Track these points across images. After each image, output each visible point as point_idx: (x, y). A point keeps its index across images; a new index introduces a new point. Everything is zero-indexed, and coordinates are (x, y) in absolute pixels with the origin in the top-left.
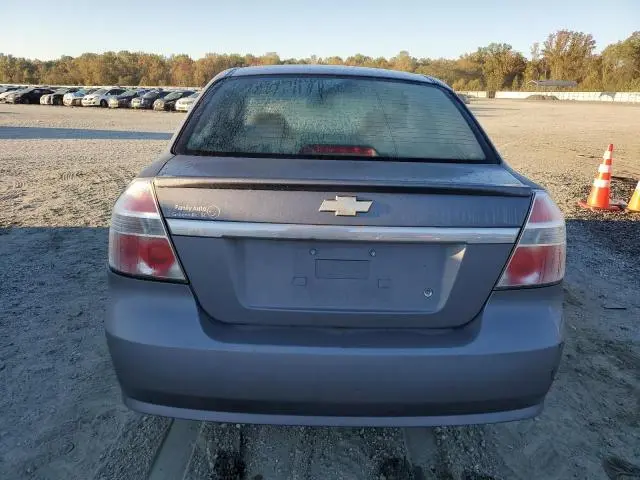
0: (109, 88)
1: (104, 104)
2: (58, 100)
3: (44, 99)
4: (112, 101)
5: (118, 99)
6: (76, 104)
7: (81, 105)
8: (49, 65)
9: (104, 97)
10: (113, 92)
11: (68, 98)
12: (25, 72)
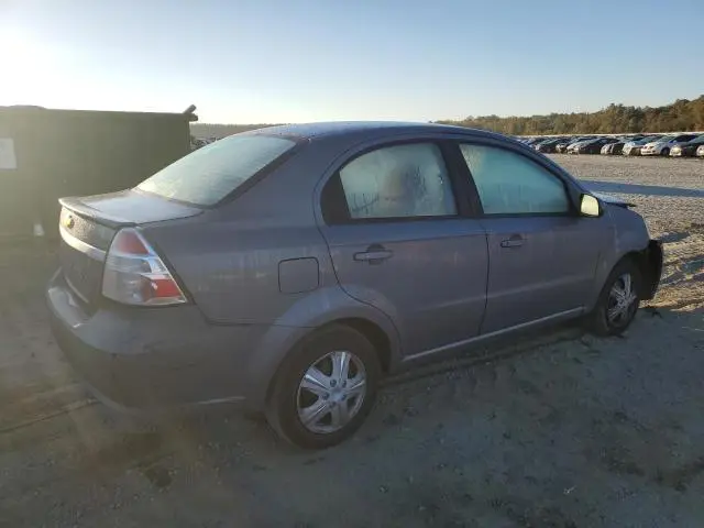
0: (676, 134)
1: (665, 153)
2: (617, 150)
3: (605, 149)
4: (676, 150)
5: (682, 147)
6: (635, 153)
7: (640, 155)
8: (658, 111)
9: (668, 144)
10: (680, 139)
11: (628, 147)
12: (631, 121)
